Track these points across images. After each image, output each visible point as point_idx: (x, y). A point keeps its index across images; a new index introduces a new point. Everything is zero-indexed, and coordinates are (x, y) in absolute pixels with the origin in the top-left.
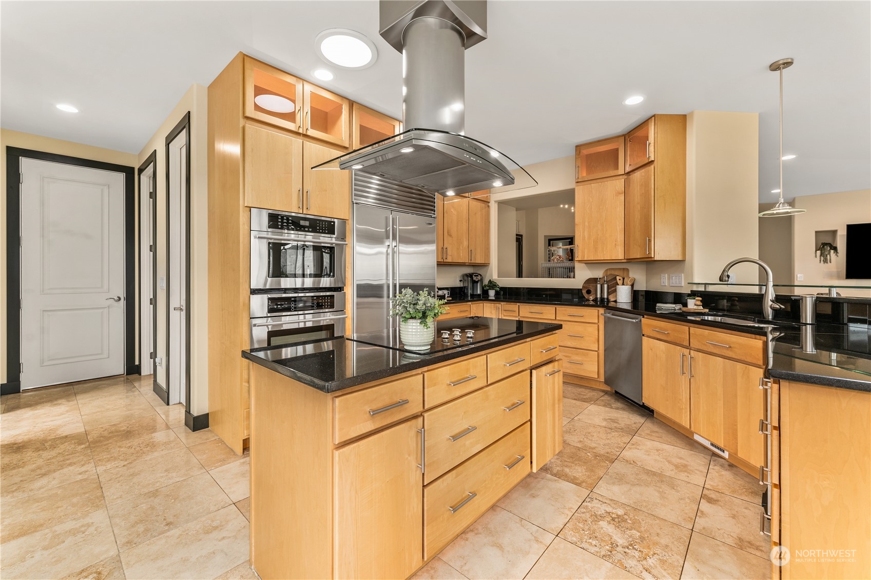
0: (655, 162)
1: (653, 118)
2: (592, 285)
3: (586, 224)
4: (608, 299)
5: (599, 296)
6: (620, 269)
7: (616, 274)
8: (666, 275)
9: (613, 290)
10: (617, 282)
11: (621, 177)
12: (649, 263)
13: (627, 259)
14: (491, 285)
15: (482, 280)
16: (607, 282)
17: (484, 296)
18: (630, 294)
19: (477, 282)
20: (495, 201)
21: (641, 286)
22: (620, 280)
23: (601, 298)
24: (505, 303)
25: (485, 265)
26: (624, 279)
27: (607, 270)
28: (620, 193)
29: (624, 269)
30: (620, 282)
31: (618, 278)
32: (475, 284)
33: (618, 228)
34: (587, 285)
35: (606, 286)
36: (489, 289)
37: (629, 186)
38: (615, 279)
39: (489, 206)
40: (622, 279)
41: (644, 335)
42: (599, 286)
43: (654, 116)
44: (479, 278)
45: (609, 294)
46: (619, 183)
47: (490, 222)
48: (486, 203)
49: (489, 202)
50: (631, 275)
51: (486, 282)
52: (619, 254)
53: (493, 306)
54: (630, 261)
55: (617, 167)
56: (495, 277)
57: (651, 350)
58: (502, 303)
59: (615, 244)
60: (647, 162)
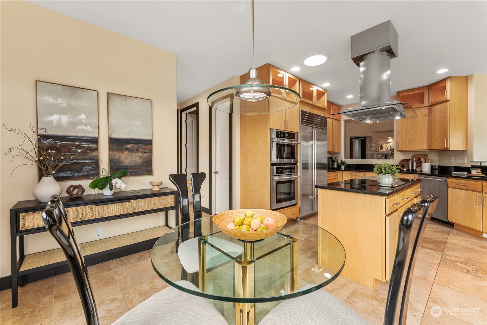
0: (450, 100)
1: (449, 78)
2: (405, 163)
3: (404, 131)
4: (416, 170)
5: (410, 168)
6: (422, 155)
7: (420, 157)
8: (454, 158)
9: (419, 165)
10: (421, 161)
11: (425, 108)
12: (444, 152)
13: (429, 150)
14: (343, 163)
15: (337, 161)
16: (416, 161)
17: (339, 168)
18: (430, 167)
19: (335, 161)
20: (344, 120)
21: (436, 164)
22: (423, 160)
23: (412, 169)
24: (356, 172)
25: (338, 153)
26: (425, 160)
27: (414, 155)
28: (425, 116)
29: (425, 155)
30: (423, 161)
31: (422, 159)
32: (334, 162)
33: (424, 134)
34: (402, 163)
35: (415, 163)
36: (341, 165)
37: (431, 112)
38: (420, 159)
39: (340, 123)
40: (424, 160)
41: (448, 187)
42: (410, 164)
43: (450, 77)
44: (336, 159)
45: (416, 167)
46: (425, 111)
47: (340, 131)
48: (339, 121)
49: (340, 121)
50: (429, 157)
51: (339, 161)
52: (425, 147)
53: (349, 174)
54: (431, 150)
55: (423, 103)
56: (343, 159)
57: (455, 194)
58: (354, 172)
59: (422, 142)
60: (445, 100)
